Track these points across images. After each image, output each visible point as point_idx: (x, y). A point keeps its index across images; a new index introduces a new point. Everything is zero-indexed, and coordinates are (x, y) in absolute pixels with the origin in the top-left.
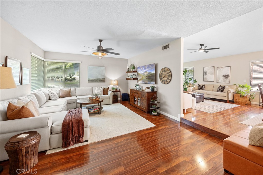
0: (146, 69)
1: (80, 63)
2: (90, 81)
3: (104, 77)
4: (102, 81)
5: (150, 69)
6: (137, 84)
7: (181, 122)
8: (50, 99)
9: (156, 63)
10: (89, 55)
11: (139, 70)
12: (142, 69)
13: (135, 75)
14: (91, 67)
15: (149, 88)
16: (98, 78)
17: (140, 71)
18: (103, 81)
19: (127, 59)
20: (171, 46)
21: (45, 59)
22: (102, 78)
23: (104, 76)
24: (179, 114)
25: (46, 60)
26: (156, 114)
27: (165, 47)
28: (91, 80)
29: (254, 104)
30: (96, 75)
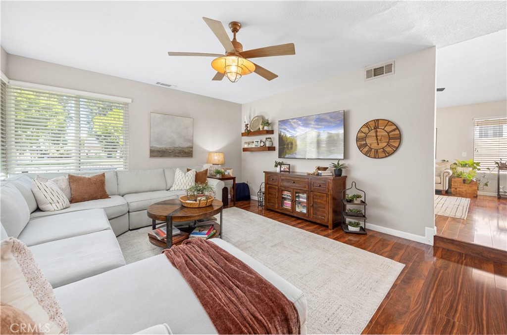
0: (311, 124)
1: (126, 104)
2: (155, 154)
3: (191, 145)
4: (185, 153)
5: (324, 123)
6: (280, 160)
7: (434, 247)
8: (38, 209)
9: (346, 109)
10: (154, 83)
11: (285, 129)
12: (295, 125)
13: (269, 140)
14: (159, 115)
15: (325, 169)
16: (177, 145)
17: (288, 131)
18: (187, 153)
19: (241, 105)
20: (397, 68)
21: (10, 79)
22: (186, 146)
23: (192, 141)
24: (427, 228)
25: (11, 81)
26: (357, 229)
27: (377, 72)
28: (159, 151)
29: (482, 194)
30: (171, 138)
